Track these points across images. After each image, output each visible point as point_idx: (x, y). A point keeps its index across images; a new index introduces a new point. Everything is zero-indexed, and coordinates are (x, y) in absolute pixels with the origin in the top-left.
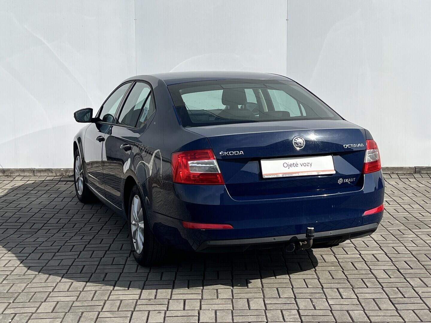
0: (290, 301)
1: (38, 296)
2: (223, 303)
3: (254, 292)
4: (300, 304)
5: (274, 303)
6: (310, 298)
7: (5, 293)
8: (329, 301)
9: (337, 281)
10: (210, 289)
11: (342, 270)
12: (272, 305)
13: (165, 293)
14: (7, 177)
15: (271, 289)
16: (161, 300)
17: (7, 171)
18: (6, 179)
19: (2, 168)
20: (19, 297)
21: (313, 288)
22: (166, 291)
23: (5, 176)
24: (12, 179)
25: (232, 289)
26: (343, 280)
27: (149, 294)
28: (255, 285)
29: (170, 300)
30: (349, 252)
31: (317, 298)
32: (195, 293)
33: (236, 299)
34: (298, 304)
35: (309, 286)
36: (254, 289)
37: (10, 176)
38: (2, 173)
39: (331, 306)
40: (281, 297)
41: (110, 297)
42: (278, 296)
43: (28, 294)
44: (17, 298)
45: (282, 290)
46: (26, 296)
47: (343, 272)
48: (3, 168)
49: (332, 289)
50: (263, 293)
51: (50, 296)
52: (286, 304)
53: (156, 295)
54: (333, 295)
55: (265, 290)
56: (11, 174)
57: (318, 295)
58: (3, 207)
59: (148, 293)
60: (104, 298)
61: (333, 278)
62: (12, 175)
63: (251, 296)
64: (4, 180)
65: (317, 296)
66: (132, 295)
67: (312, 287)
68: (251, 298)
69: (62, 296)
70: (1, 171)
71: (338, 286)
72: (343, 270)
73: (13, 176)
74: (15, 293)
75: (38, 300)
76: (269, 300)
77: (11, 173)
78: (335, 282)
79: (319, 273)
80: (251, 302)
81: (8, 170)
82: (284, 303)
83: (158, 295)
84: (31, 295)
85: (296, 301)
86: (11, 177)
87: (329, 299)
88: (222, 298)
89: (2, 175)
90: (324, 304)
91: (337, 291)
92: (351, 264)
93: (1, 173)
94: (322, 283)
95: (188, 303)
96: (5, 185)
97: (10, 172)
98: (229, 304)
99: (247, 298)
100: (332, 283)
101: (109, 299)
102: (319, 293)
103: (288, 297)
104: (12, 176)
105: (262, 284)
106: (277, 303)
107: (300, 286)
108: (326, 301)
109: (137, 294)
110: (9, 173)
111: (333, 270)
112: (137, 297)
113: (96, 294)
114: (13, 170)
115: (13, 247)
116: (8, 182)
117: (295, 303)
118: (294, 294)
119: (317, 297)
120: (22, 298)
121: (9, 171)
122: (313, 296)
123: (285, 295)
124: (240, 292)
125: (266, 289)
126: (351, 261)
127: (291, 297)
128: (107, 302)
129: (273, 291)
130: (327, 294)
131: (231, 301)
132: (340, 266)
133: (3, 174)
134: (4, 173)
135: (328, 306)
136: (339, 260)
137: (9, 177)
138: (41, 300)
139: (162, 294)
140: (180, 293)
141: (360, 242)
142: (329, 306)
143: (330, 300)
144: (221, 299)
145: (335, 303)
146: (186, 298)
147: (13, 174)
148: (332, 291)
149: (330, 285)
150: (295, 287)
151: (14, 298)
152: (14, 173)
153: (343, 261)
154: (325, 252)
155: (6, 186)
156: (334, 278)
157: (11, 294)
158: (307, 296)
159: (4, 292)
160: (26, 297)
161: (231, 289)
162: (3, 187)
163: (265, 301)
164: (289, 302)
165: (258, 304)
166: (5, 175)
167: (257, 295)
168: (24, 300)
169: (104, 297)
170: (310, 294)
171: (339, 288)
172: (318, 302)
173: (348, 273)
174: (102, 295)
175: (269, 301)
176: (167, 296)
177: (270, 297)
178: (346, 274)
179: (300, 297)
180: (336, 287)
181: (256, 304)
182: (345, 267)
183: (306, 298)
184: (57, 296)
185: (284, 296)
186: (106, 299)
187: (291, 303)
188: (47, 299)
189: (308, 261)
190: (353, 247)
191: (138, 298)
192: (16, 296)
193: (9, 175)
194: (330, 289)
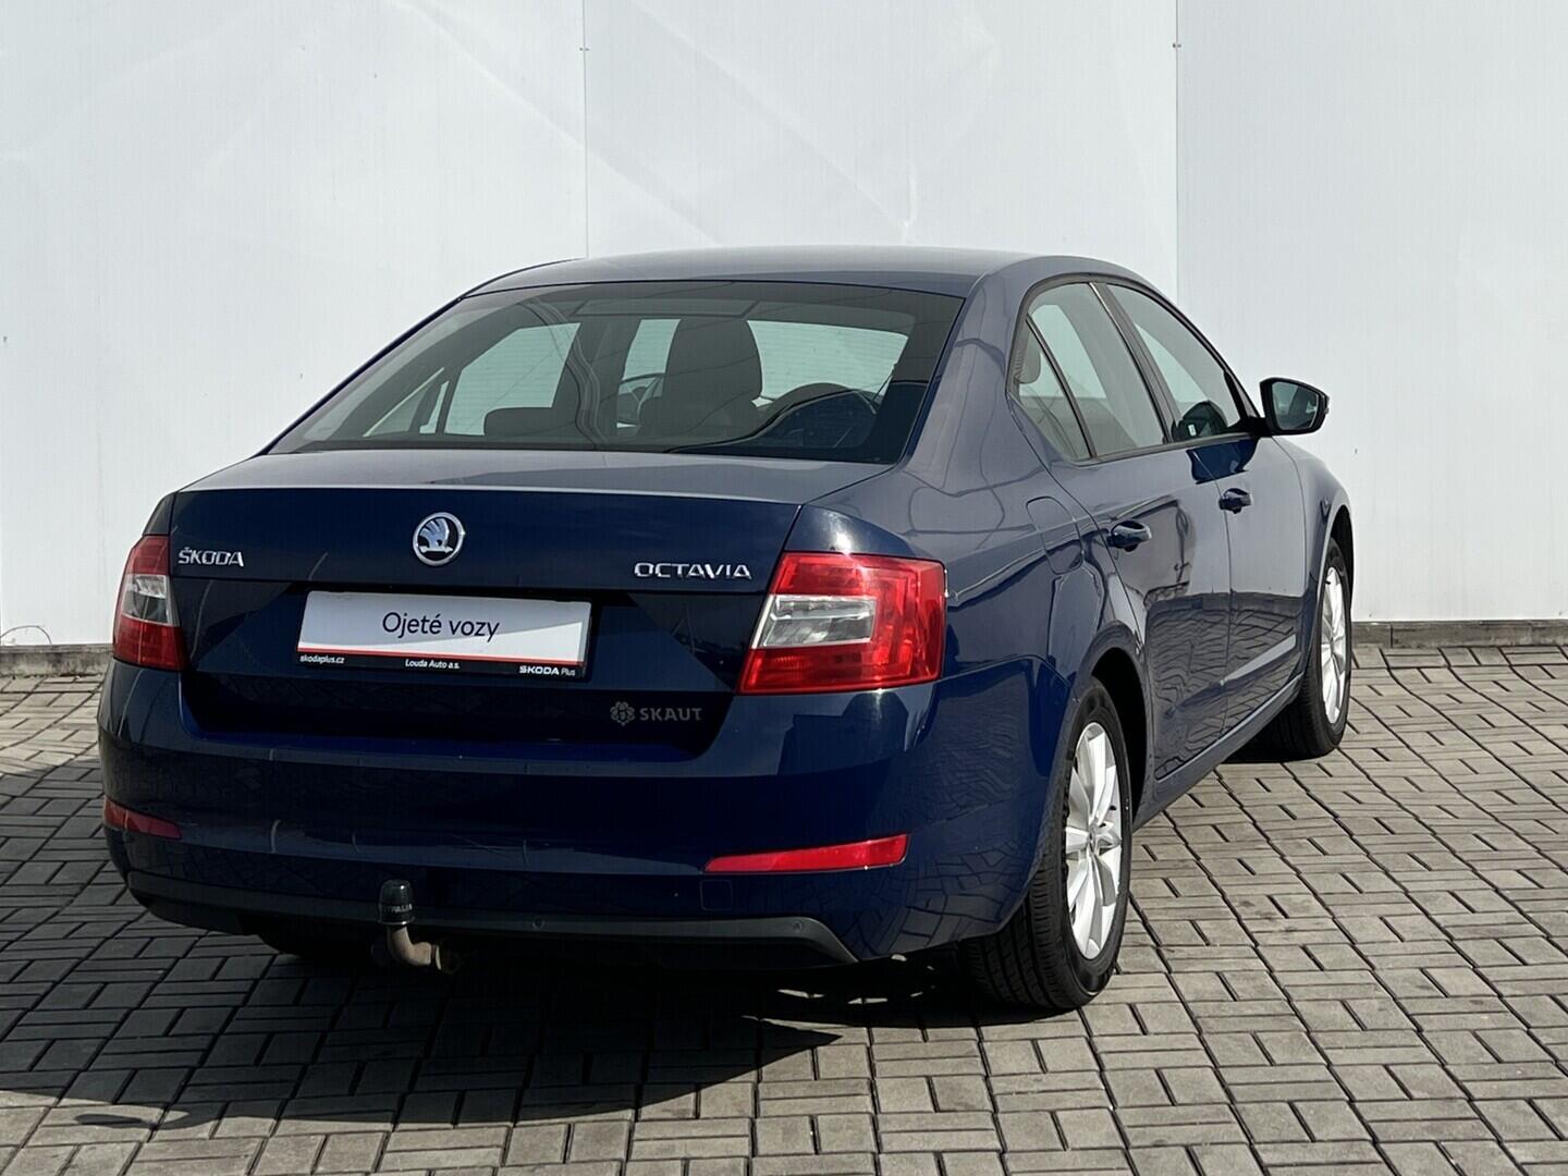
0: (1357, 1153)
1: (342, 1150)
2: (1095, 1165)
3: (1205, 1120)
4: (1401, 1166)
5: (1296, 1160)
6: (1433, 1138)
7: (203, 1139)
8: (1512, 1151)
9: (1519, 1072)
10: (1025, 1111)
11: (1526, 1029)
12: (1292, 1169)
13: (849, 1128)
14: (71, 679)
15: (1267, 1107)
16: (844, 1156)
17: (68, 653)
18: (68, 687)
19: (47, 643)
20: (265, 1154)
21: (1431, 1099)
22: (850, 1121)
23: (63, 675)
24: (92, 687)
25: (1111, 1108)
26: (1542, 1068)
27: (784, 1133)
28: (1198, 1091)
29: (882, 1157)
30: (1529, 956)
31: (1461, 1137)
32: (968, 1126)
33: (1139, 1147)
34: (1395, 1163)
35: (1415, 1094)
36: (1198, 1108)
37: (81, 675)
38: (50, 662)
39: (1525, 1167)
40: (1317, 1136)
41: (634, 1149)
42: (1305, 1134)
43: (298, 1143)
44: (261, 1161)
45: (1312, 1112)
46: (293, 1149)
47: (1529, 1034)
48: (54, 643)
49: (1512, 1102)
50: (1241, 1122)
51: (389, 1148)
52: (1344, 1163)
53: (815, 1139)
54: (1518, 1127)
55: (1244, 1109)
56: (88, 666)
57: (1460, 1127)
58: (89, 800)
59: (780, 1131)
60: (610, 1152)
61: (1499, 1061)
62: (89, 670)
63: (1198, 1136)
64: (63, 692)
65: (1460, 1129)
66: (722, 1140)
67: (1428, 1096)
68: (1200, 1144)
69: (439, 1147)
70: (48, 654)
71: (1531, 1089)
72: (1529, 1027)
73: (94, 675)
74: (245, 1141)
75: (348, 1166)
76: (1275, 1150)
77: (86, 664)
78: (1510, 1075)
79: (1440, 1042)
80: (1206, 1161)
81: (75, 650)
82: (1336, 1159)
83: (823, 1136)
84: (311, 1145)
85: (1381, 1153)
86: (88, 679)
87: (1512, 1144)
88: (1082, 1146)
89: (51, 669)
90: (1495, 1164)
91: (1531, 1110)
92: (1553, 1002)
93: (46, 663)
94: (1460, 1078)
95: (956, 1166)
96: (69, 709)
97: (84, 658)
98: (1118, 1169)
99: (1183, 1146)
100: (1501, 1080)
101: (633, 1157)
102: (1460, 1119)
103: (1346, 1137)
104: (89, 675)
105: (1223, 1086)
106: (1307, 1160)
107: (1378, 1091)
108: (1500, 1150)
109: (738, 1133)
110: (78, 662)
111: (1487, 1026)
112: (743, 1147)
113: (576, 1138)
114: (92, 651)
115: (178, 959)
116: (77, 699)
117: (1380, 1159)
118: (1363, 1124)
119: (1458, 1133)
120: (282, 1160)
121: (79, 656)
122: (1441, 1133)
123: (1332, 1129)
124: (1147, 1122)
125: (1247, 1106)
126: (1550, 992)
127: (1355, 1137)
128: (630, 1166)
129: (1278, 1114)
130: (1494, 1124)
131: (1123, 1159)
132: (1513, 1011)
133: (54, 666)
134: (59, 662)
135: (1513, 1170)
136: (1498, 988)
137: (81, 679)
138: (358, 1166)
139: (841, 1135)
140: (908, 1128)
141: (1559, 917)
142: (1517, 1171)
143: (1515, 1147)
144: (1082, 1149)
145: (1537, 1157)
146: (942, 1148)
147: (96, 666)
148: (1510, 1111)
149: (1495, 1085)
150: (1362, 1098)
151: (249, 1158)
152: (99, 664)
153: (1518, 992)
154: (1432, 956)
155: (75, 714)
156: (1504, 1059)
157: (230, 1145)
158: (1416, 1130)
159: (200, 1136)
160: (293, 1153)
161: (1109, 1109)
162: (65, 720)
163: (1260, 1153)
164: (1354, 1158)
165: (1237, 1168)
166: (63, 670)
167: (1220, 1132)
168: (291, 1165)
169: (613, 1148)
170: (1427, 1123)
171: (1536, 1098)
172: (1469, 1155)
173: (1551, 1040)
174: (598, 1141)
175: (1277, 1155)
176: (861, 1141)
177: (1275, 1138)
178: (1544, 1040)
179: (1392, 1138)
180: (1522, 1095)
181: (1228, 1167)
182: (1531, 1015)
183: (1417, 1138)
184: (418, 1146)
185: (1328, 1134)
186: (622, 1155)
187: (1364, 1159)
188: (383, 1162)
189: (1378, 993)
190: (1537, 936)
191: (747, 1152)
192: (252, 1152)
193: (79, 670)
194: (1499, 1103)
